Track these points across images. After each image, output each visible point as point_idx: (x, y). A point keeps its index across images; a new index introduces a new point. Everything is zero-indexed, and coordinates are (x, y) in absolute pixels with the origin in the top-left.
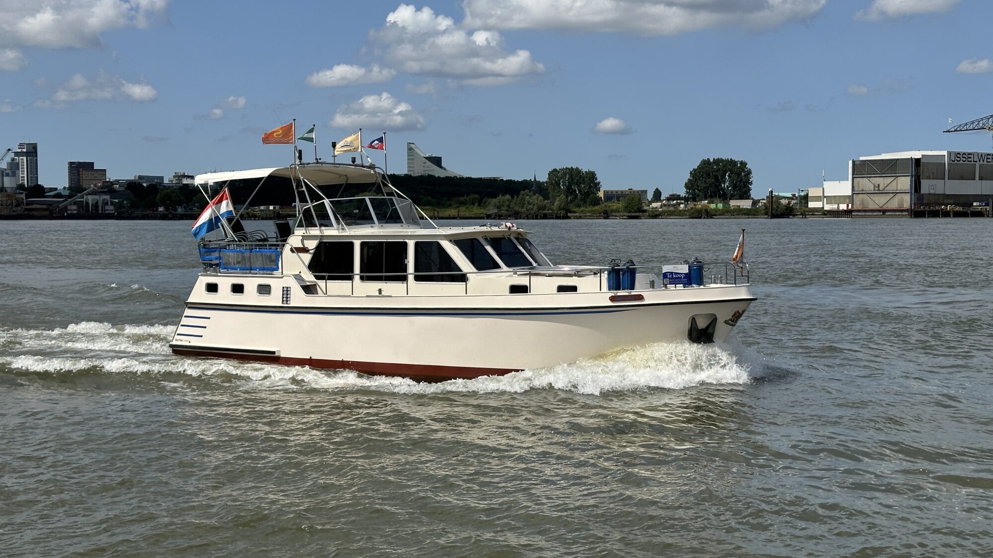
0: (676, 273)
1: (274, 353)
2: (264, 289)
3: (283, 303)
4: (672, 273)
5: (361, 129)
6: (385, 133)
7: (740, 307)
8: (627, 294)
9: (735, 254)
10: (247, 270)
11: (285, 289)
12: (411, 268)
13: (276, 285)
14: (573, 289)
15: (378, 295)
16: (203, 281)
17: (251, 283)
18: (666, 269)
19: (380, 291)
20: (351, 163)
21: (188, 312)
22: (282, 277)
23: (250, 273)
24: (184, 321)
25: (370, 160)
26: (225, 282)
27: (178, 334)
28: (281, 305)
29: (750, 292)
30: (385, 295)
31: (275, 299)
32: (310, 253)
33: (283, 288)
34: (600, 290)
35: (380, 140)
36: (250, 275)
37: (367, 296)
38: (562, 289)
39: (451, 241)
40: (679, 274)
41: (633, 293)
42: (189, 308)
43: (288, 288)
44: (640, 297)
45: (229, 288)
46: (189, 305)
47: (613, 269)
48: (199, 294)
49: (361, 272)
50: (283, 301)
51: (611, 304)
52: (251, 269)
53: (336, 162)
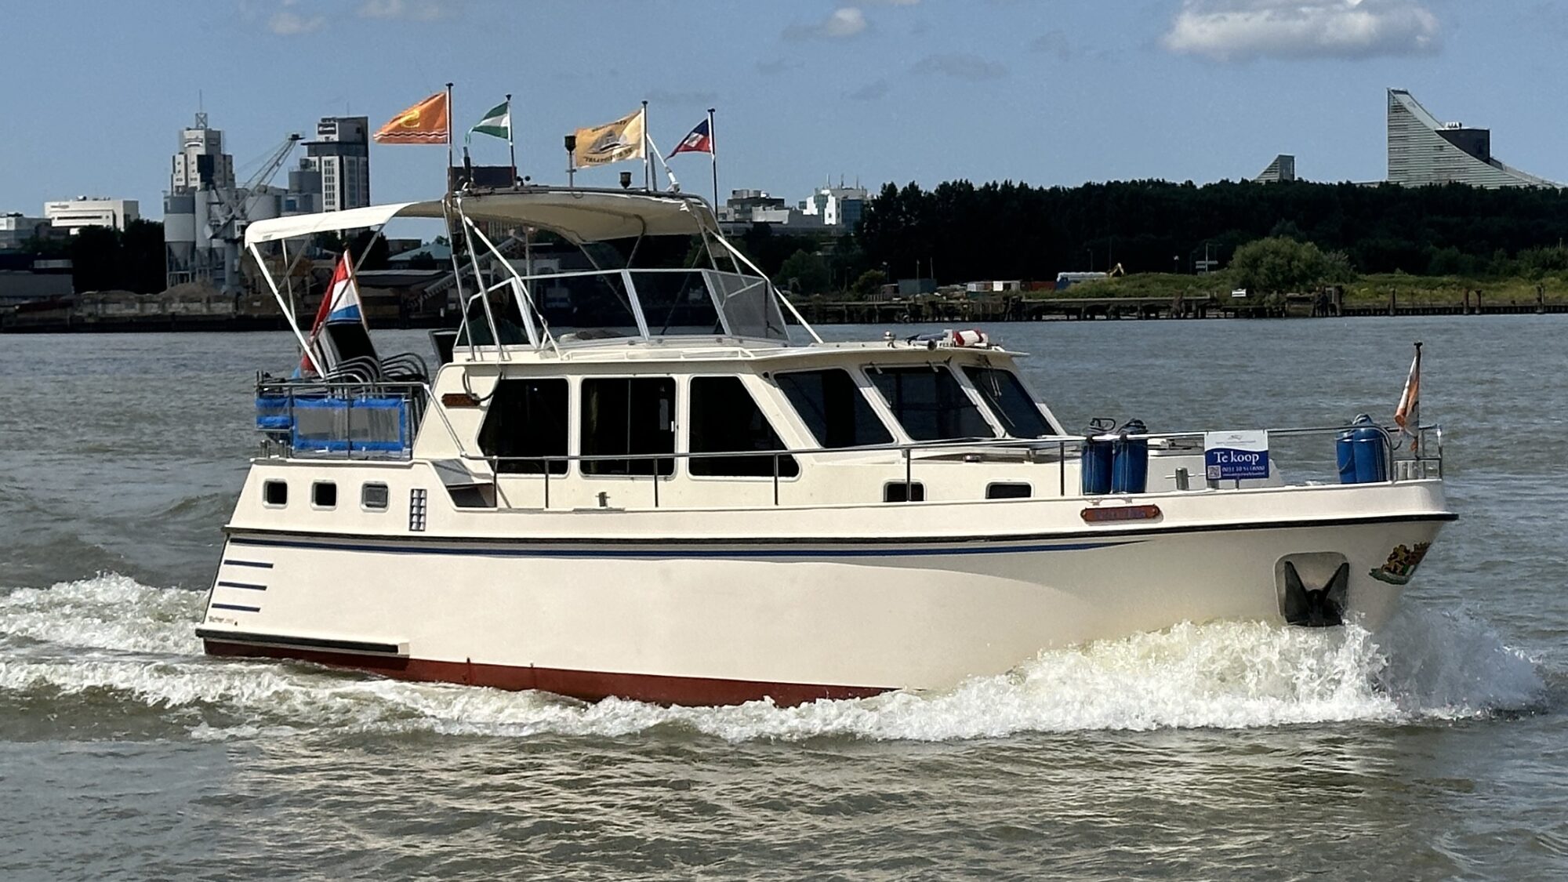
0: (1237, 452)
1: (394, 648)
2: (375, 495)
3: (411, 530)
4: (1227, 452)
5: (645, 103)
6: (712, 111)
7: (1410, 538)
8: (1122, 504)
9: (1401, 405)
10: (344, 449)
11: (415, 495)
12: (683, 441)
13: (399, 482)
14: (1022, 491)
15: (598, 507)
16: (261, 475)
17: (350, 480)
18: (1214, 440)
19: (603, 497)
20: (622, 188)
21: (233, 551)
22: (409, 467)
23: (350, 457)
24: (226, 573)
25: (673, 179)
26: (300, 478)
27: (215, 606)
28: (407, 533)
29: (1435, 501)
30: (614, 507)
31: (393, 521)
32: (482, 408)
33: (413, 491)
34: (1062, 493)
35: (703, 129)
36: (349, 461)
37: (576, 511)
38: (997, 491)
39: (766, 375)
40: (1244, 453)
41: (1138, 500)
42: (234, 541)
43: (420, 491)
44: (1153, 512)
45: (308, 492)
46: (233, 536)
47: (1089, 440)
48: (251, 512)
49: (583, 452)
50: (411, 524)
51: (1086, 527)
52: (352, 448)
53: (575, 185)
